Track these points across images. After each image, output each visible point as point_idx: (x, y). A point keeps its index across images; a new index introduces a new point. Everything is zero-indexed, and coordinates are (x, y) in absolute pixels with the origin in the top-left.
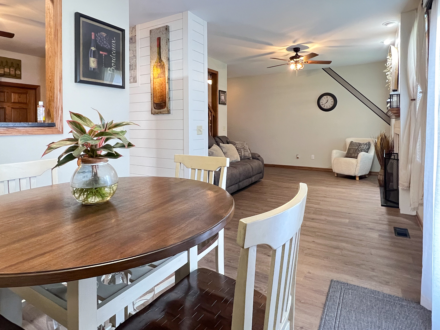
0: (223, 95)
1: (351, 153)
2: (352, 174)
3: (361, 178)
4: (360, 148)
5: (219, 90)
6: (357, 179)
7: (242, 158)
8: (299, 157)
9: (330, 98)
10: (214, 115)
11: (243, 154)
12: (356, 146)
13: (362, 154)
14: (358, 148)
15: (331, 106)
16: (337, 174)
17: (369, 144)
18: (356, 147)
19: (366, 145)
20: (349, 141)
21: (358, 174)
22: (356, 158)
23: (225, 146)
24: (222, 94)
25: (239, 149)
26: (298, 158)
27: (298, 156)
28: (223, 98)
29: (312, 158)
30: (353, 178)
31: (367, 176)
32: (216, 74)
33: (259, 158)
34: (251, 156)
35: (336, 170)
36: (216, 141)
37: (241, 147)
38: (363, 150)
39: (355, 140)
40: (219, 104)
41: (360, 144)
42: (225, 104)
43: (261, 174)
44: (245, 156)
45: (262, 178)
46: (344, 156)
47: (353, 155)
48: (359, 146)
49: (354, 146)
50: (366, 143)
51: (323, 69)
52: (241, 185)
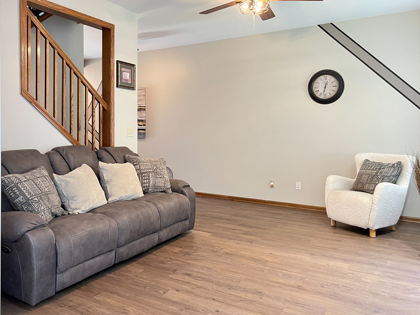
0: (128, 70)
1: (362, 183)
2: (363, 225)
3: (380, 232)
4: (381, 173)
5: (117, 61)
6: (373, 234)
7: (150, 189)
8: (274, 186)
9: (330, 79)
10: (106, 108)
11: (151, 182)
12: (373, 169)
13: (382, 187)
14: (377, 173)
15: (333, 94)
16: (335, 222)
17: (399, 167)
18: (373, 171)
19: (393, 169)
20: (361, 158)
21: (374, 225)
22: (372, 192)
23: (108, 168)
24: (123, 69)
25: (144, 173)
26: (272, 186)
27: (272, 184)
28: (126, 75)
29: (297, 189)
30: (364, 232)
31: (394, 229)
32: (110, 30)
33: (185, 190)
34: (169, 186)
35: (333, 214)
36: (99, 157)
37: (150, 169)
38: (385, 178)
39: (374, 157)
40: (117, 87)
41: (381, 166)
42: (132, 88)
43: (187, 222)
44: (155, 187)
45: (192, 228)
46: (351, 187)
47: (366, 187)
48: (380, 169)
49: (369, 170)
50: (394, 164)
51: (319, 26)
52: (124, 252)
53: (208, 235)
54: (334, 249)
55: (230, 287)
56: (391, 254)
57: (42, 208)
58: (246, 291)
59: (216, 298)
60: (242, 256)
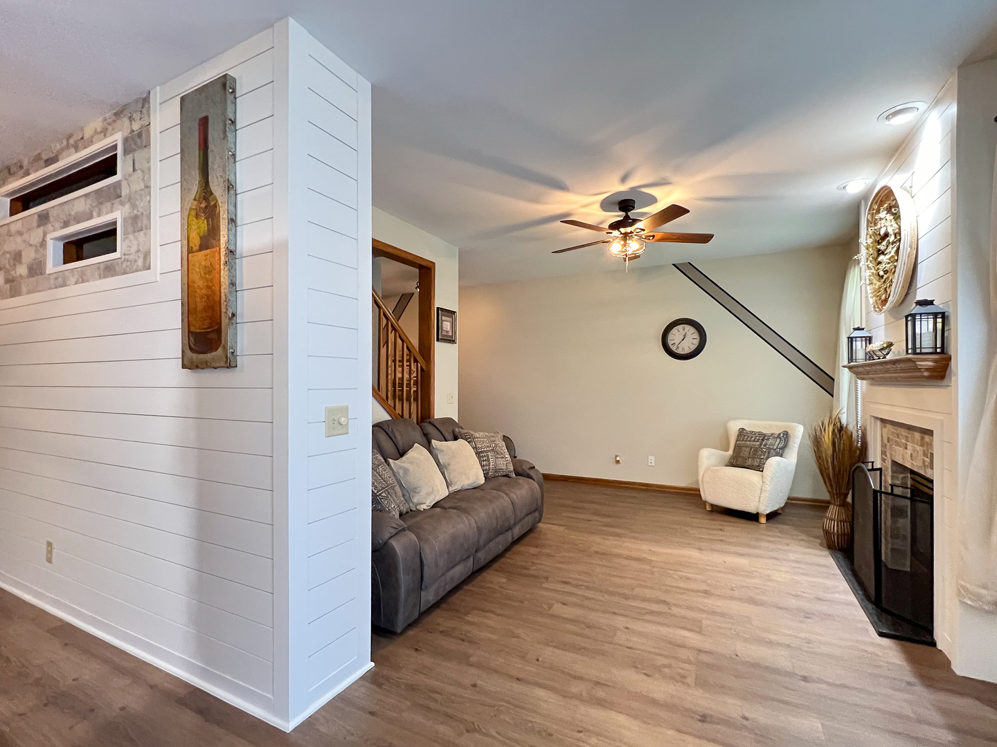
0: (448, 319)
1: (743, 457)
2: (751, 508)
3: (772, 516)
4: (765, 445)
5: (438, 308)
6: (763, 520)
7: (490, 473)
8: (621, 462)
9: (690, 330)
10: (424, 368)
11: (491, 464)
12: (754, 441)
13: (773, 463)
14: (761, 445)
15: (693, 347)
16: (712, 505)
17: (785, 437)
18: (755, 443)
19: (778, 440)
20: (734, 427)
21: (765, 509)
22: (759, 468)
23: (444, 449)
24: (444, 318)
25: (482, 452)
26: (618, 462)
27: (618, 459)
28: (447, 326)
29: (650, 464)
30: (752, 517)
31: (780, 512)
32: (430, 269)
33: (532, 473)
34: (512, 468)
35: (711, 495)
36: (425, 432)
37: (488, 446)
38: (772, 451)
39: (751, 425)
40: (438, 340)
41: (764, 437)
42: (453, 341)
43: (537, 514)
44: (496, 470)
45: (540, 521)
46: (726, 462)
47: (749, 462)
48: (763, 440)
49: (749, 441)
50: (780, 434)
51: (674, 265)
52: (483, 557)
53: (562, 529)
54: (721, 540)
55: (626, 597)
56: (788, 545)
57: (393, 506)
58: (645, 600)
59: (616, 611)
60: (619, 556)
